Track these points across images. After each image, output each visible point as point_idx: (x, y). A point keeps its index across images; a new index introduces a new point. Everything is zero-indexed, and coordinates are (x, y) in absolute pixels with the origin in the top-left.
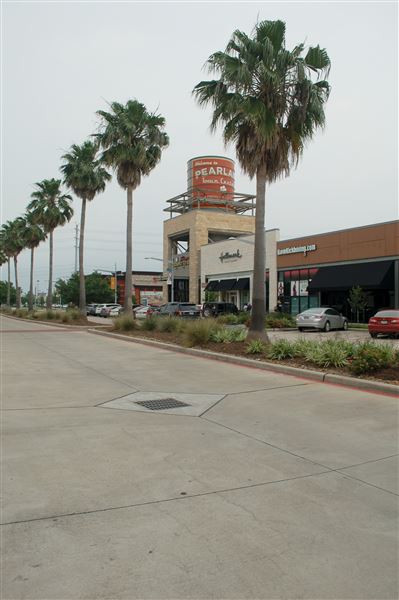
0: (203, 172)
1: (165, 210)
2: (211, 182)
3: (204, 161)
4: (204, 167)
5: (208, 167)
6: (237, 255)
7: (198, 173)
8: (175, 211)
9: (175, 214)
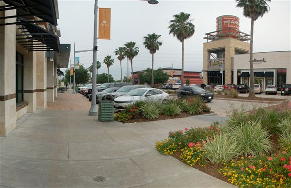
0: (229, 22)
1: (204, 38)
2: (232, 26)
3: (229, 17)
4: (229, 20)
5: (231, 20)
6: (263, 60)
7: (225, 22)
8: (210, 39)
9: (209, 41)
